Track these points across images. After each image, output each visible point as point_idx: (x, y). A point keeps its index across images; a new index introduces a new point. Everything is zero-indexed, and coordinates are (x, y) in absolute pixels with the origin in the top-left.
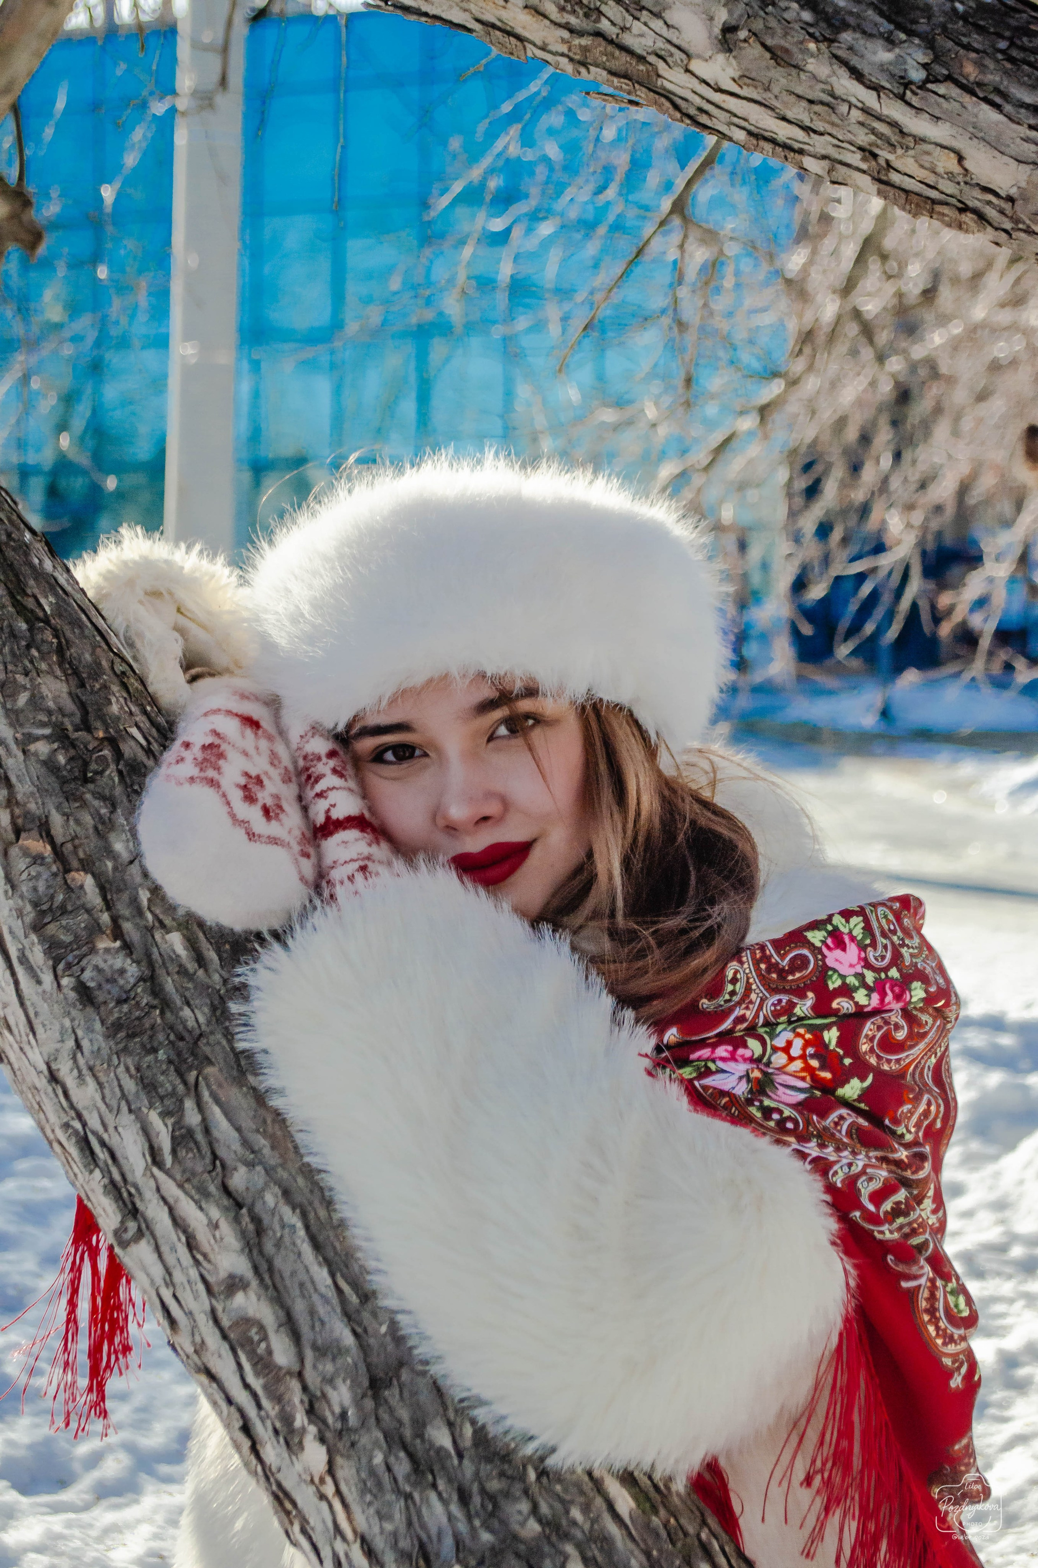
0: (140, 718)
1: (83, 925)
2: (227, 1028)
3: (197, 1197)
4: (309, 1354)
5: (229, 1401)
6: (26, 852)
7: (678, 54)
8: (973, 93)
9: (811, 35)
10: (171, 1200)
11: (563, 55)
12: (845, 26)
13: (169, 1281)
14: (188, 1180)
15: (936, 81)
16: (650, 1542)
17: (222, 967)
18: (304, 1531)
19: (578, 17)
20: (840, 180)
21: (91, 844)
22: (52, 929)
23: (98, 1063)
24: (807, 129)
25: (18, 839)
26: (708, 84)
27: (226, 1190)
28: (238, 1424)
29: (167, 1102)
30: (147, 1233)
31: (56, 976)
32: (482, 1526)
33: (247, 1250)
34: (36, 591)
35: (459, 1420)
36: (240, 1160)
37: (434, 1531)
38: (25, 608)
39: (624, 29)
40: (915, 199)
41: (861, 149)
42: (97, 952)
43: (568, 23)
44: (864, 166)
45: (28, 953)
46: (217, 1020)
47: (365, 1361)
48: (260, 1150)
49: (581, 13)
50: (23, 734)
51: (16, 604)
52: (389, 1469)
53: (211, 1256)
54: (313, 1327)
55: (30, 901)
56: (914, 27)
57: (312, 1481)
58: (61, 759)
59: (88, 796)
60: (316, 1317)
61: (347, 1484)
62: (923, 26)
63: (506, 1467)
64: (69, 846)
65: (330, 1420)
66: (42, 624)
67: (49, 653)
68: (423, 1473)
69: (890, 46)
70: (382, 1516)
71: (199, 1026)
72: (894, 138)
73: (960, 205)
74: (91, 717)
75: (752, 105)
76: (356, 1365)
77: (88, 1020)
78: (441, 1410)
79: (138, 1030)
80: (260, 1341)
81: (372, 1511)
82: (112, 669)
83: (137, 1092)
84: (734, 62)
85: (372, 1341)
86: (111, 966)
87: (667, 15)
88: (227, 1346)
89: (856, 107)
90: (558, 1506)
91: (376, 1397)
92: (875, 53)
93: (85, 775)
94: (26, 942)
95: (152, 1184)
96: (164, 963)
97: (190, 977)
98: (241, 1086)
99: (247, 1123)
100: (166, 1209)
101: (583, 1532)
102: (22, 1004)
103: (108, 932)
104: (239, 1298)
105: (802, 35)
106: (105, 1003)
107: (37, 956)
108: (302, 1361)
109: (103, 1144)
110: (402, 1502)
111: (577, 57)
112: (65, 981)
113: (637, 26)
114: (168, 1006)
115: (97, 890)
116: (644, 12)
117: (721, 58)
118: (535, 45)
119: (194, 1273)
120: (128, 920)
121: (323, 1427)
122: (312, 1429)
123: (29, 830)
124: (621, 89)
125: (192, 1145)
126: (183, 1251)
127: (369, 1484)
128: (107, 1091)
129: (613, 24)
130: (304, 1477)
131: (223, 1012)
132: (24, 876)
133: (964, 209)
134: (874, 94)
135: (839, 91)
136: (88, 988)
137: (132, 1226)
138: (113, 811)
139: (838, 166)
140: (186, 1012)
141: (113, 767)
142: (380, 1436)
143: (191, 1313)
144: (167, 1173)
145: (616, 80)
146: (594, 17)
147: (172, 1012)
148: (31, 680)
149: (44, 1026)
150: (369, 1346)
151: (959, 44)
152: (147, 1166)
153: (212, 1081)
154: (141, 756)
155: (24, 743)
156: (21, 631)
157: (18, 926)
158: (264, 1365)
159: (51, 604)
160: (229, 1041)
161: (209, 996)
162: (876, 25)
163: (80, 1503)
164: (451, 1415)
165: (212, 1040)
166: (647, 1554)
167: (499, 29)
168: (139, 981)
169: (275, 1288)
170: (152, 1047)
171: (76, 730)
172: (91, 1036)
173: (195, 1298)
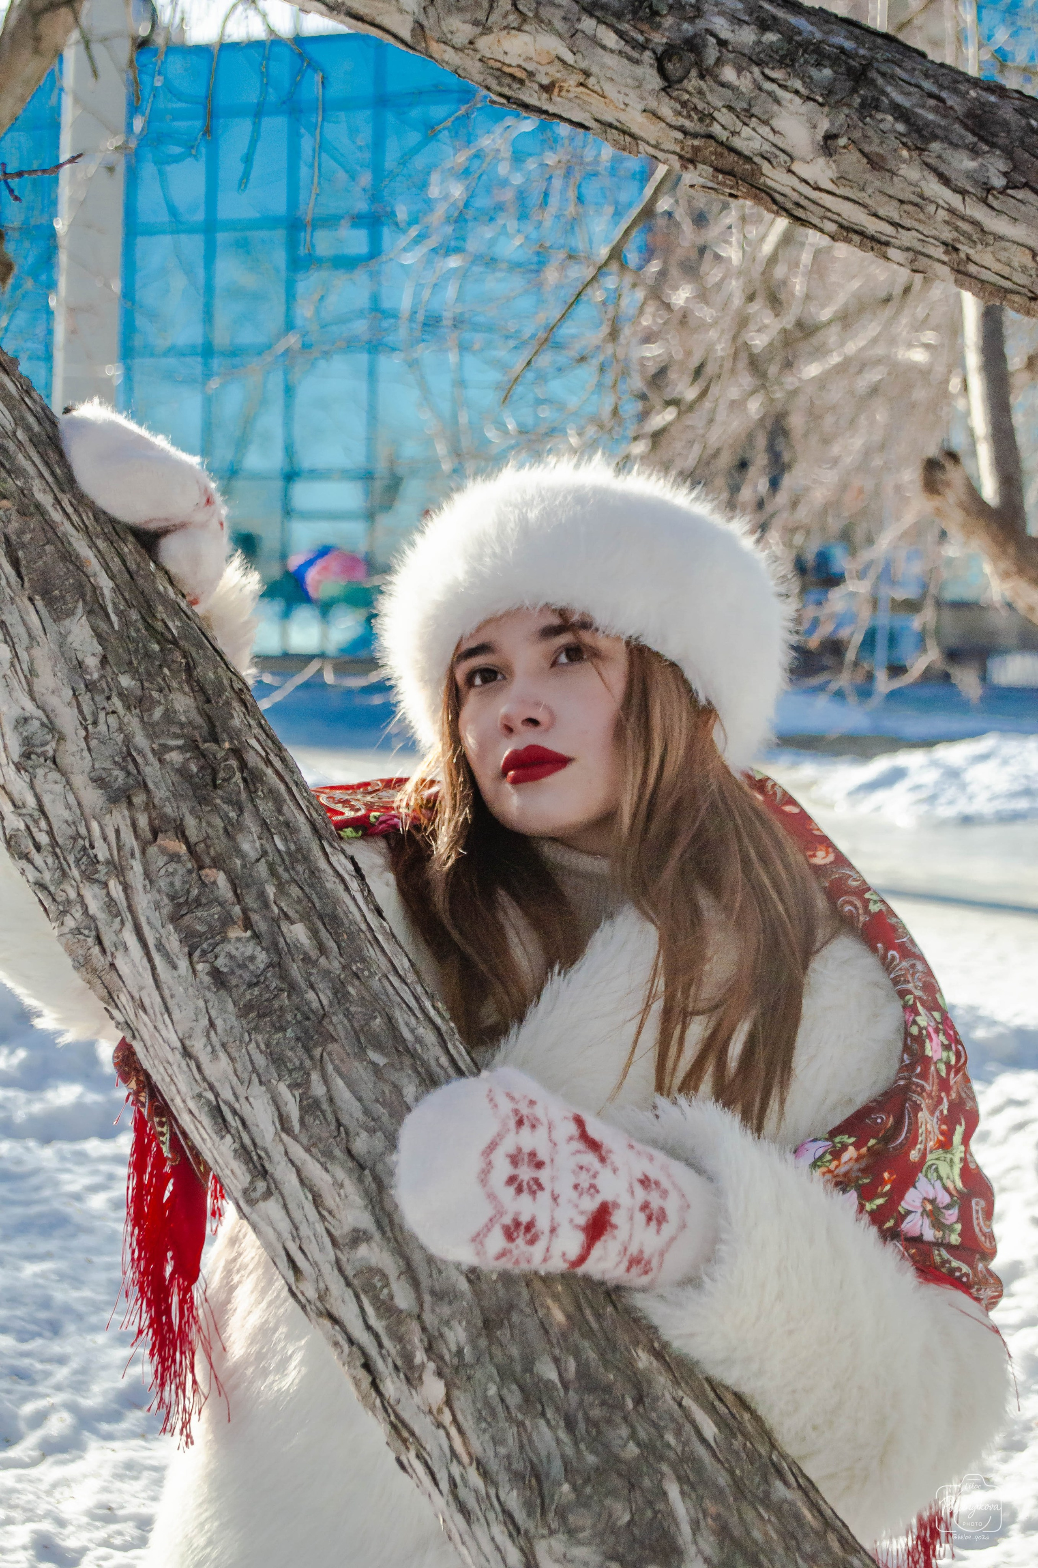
0: (257, 731)
1: (216, 917)
2: (347, 1009)
3: (323, 1160)
4: (427, 1298)
5: (351, 1341)
6: (163, 851)
7: (783, 157)
9: (904, 144)
10: (298, 1163)
11: (674, 153)
12: (935, 137)
13: (296, 1235)
14: (314, 1145)
15: (1015, 187)
16: (733, 1462)
17: (341, 954)
18: (418, 1456)
19: (692, 121)
20: (921, 269)
21: (220, 845)
22: (187, 920)
23: (231, 1040)
24: (896, 225)
25: (155, 838)
26: (806, 182)
27: (349, 1152)
28: (359, 1362)
29: (295, 1075)
30: (276, 1193)
31: (191, 963)
32: (587, 1448)
33: (370, 1207)
34: (165, 616)
35: (563, 1357)
36: (361, 1127)
37: (543, 1454)
38: (156, 631)
39: (734, 133)
40: (989, 288)
41: (945, 244)
42: (229, 941)
43: (682, 126)
44: (945, 258)
45: (164, 941)
46: (339, 1002)
47: (479, 1304)
48: (379, 1118)
49: (696, 118)
50: (160, 745)
51: (149, 627)
52: (502, 1400)
53: (336, 1212)
54: (431, 1276)
55: (167, 895)
56: (995, 139)
57: (430, 1412)
58: (194, 769)
59: (218, 801)
60: (433, 1266)
61: (463, 1414)
62: (1002, 139)
63: (607, 1397)
64: (202, 845)
65: (447, 1357)
66: (171, 646)
67: (179, 671)
68: (533, 1402)
69: (974, 156)
70: (496, 1442)
71: (323, 1008)
72: (976, 236)
73: (1030, 295)
74: (219, 730)
75: (846, 202)
76: (470, 1307)
77: (221, 1002)
78: (547, 1348)
79: (268, 1011)
80: (382, 1288)
81: (487, 1436)
82: (232, 686)
83: (267, 1066)
84: (834, 166)
85: (485, 1287)
86: (243, 954)
87: (774, 123)
88: (350, 1292)
89: (943, 208)
90: (653, 1431)
91: (488, 1336)
92: (961, 161)
93: (214, 782)
94: (163, 932)
95: (281, 1148)
96: (289, 950)
97: (314, 963)
98: (362, 1061)
99: (368, 1094)
100: (294, 1170)
101: (677, 1454)
102: (158, 987)
103: (240, 923)
104: (363, 1250)
105: (896, 144)
106: (237, 986)
107: (173, 943)
108: (421, 1305)
109: (235, 1112)
110: (515, 1429)
111: (688, 156)
112: (200, 967)
113: (746, 131)
114: (294, 989)
115: (229, 885)
116: (754, 119)
117: (821, 161)
118: (648, 143)
119: (320, 1228)
120: (255, 911)
121: (441, 1364)
122: (431, 1366)
123: (166, 831)
124: (723, 184)
125: (319, 1113)
126: (310, 1208)
127: (484, 1413)
128: (238, 1066)
129: (725, 128)
130: (422, 1407)
131: (344, 995)
132: (163, 871)
134: (960, 197)
135: (928, 193)
136: (222, 973)
138: (241, 813)
139: (920, 257)
140: (311, 995)
141: (238, 775)
142: (494, 1371)
143: (316, 1263)
144: (295, 1138)
145: (720, 177)
146: (708, 121)
147: (297, 994)
148: (165, 696)
149: (179, 1006)
150: (481, 1290)
151: (1034, 155)
152: (276, 1133)
153: (335, 1056)
154: (262, 765)
155: (160, 754)
156: (154, 652)
157: (155, 917)
158: (386, 1308)
159: (177, 627)
160: (349, 1020)
161: (331, 980)
162: (961, 137)
163: (27, 1460)
164: (557, 1351)
165: (334, 1019)
166: (731, 1472)
167: (616, 128)
168: (268, 967)
169: (396, 1241)
170: (281, 1026)
171: (205, 741)
172: (224, 1016)
173: (321, 1250)
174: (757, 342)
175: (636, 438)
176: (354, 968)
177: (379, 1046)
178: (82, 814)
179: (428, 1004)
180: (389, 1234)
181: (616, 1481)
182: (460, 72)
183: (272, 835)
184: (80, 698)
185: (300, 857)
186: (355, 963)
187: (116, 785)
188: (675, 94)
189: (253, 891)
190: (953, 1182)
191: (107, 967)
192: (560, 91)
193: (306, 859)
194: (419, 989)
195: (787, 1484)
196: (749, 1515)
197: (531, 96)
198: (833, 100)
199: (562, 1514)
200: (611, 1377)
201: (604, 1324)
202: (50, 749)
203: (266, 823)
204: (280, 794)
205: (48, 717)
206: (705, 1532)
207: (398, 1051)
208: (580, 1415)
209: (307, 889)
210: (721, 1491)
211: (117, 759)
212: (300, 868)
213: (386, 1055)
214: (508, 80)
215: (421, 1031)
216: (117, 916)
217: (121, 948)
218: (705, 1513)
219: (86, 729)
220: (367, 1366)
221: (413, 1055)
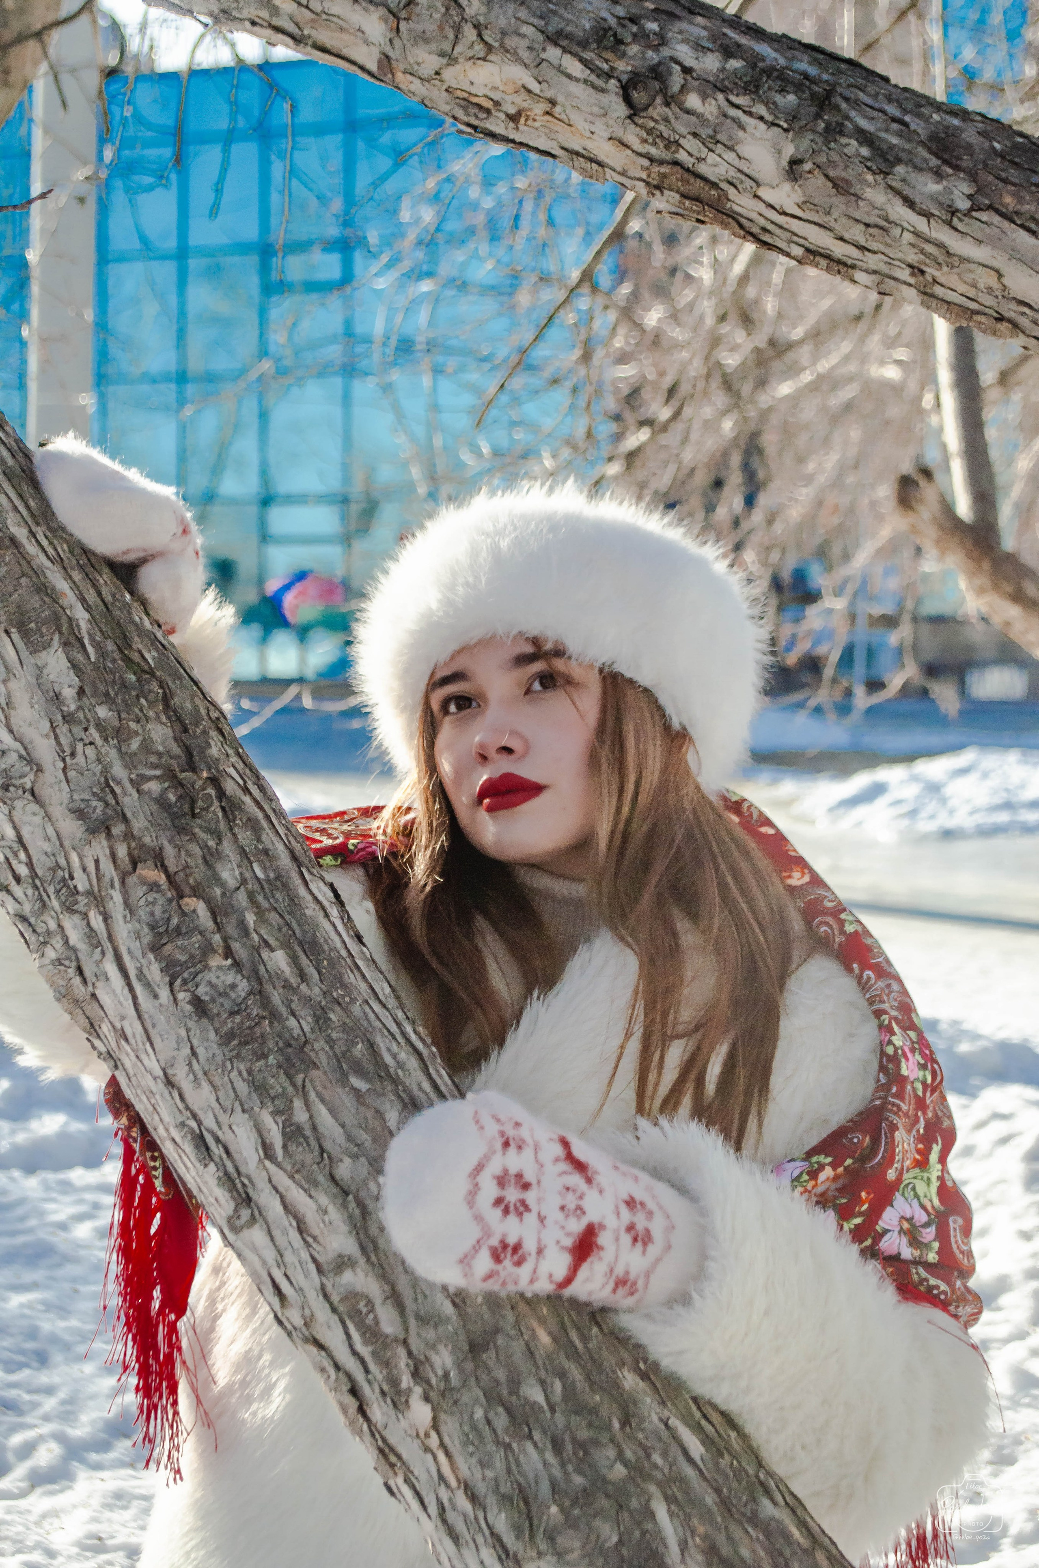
0: (234, 759)
1: (197, 945)
2: (329, 1035)
3: (306, 1186)
4: (412, 1322)
5: (337, 1367)
6: (143, 881)
7: (748, 183)
8: (1013, 221)
9: (869, 168)
10: (281, 1190)
11: (641, 180)
12: (899, 161)
13: (281, 1262)
14: (298, 1171)
15: (980, 209)
16: (721, 1481)
17: (321, 981)
18: (406, 1481)
19: (658, 148)
20: (887, 291)
21: (199, 872)
22: (168, 949)
23: (213, 1068)
24: (862, 248)
25: (135, 869)
26: (773, 208)
27: (333, 1178)
28: (345, 1388)
29: (277, 1102)
30: (260, 1220)
31: (172, 991)
32: (575, 1470)
33: (354, 1232)
34: (141, 647)
35: (549, 1381)
36: (344, 1153)
37: (531, 1476)
38: (132, 661)
39: (700, 160)
40: (956, 309)
41: (910, 266)
42: (210, 969)
43: (648, 153)
44: (912, 280)
45: (145, 970)
46: (320, 1030)
47: (464, 1326)
48: (363, 1143)
49: (662, 145)
50: (138, 775)
51: (126, 658)
52: (489, 1422)
53: (320, 1239)
54: (416, 1300)
55: (148, 925)
56: (958, 162)
57: (418, 1436)
58: (172, 797)
60: (418, 1291)
61: (450, 1437)
62: (966, 162)
63: (594, 1418)
64: (182, 874)
65: (434, 1381)
66: (148, 676)
67: (156, 701)
68: (520, 1425)
69: (938, 179)
70: (483, 1464)
71: (305, 1034)
72: (941, 258)
73: (997, 315)
74: (196, 758)
75: (813, 226)
76: (456, 1330)
77: (203, 1031)
78: (534, 1370)
79: (249, 1039)
80: (369, 1312)
81: (474, 1460)
82: (208, 715)
83: (250, 1093)
84: (799, 190)
85: (470, 1310)
86: (223, 982)
87: (740, 149)
88: (336, 1318)
89: (908, 231)
90: (641, 1453)
91: (474, 1359)
92: (926, 185)
93: (193, 811)
94: (143, 961)
95: (264, 1174)
96: (270, 977)
97: (295, 990)
98: (344, 1087)
99: (350, 1119)
100: (278, 1197)
101: (664, 1474)
102: (140, 1017)
103: (220, 951)
104: (348, 1277)
105: (861, 168)
106: (218, 1014)
107: (154, 972)
108: (407, 1330)
109: (218, 1140)
110: (502, 1452)
111: (655, 182)
112: (181, 996)
113: (712, 158)
114: (275, 1017)
115: (208, 914)
116: (719, 145)
117: (787, 186)
118: (614, 170)
119: (305, 1255)
120: (236, 940)
121: (427, 1388)
122: (418, 1390)
123: (145, 861)
124: (691, 210)
125: (302, 1140)
126: (294, 1235)
127: (471, 1436)
128: (221, 1094)
129: (691, 155)
130: (409, 1432)
131: (325, 1021)
132: (142, 902)
133: (1001, 319)
134: (924, 220)
135: (892, 216)
136: (203, 1001)
137: (245, 1213)
138: (220, 842)
139: (887, 280)
140: (292, 1022)
141: (216, 804)
142: (480, 1394)
143: (301, 1289)
144: (279, 1165)
145: (687, 202)
146: (673, 149)
147: (279, 1021)
148: (142, 726)
149: (161, 1036)
150: (466, 1314)
151: (998, 178)
152: (260, 1160)
153: (317, 1083)
154: (240, 794)
155: (138, 783)
156: (131, 683)
157: (136, 946)
158: (372, 1334)
159: (154, 658)
160: (331, 1047)
161: (312, 1006)
162: (926, 160)
163: (16, 1491)
164: (543, 1374)
165: (317, 1046)
166: (718, 1491)
167: (583, 156)
168: (249, 995)
169: (381, 1265)
170: (263, 1053)
171: (183, 771)
172: (206, 1044)
173: (306, 1276)
174: (730, 361)
175: (610, 459)
176: (335, 994)
177: (361, 1072)
178: (62, 845)
179: (409, 1029)
180: (374, 1258)
181: (604, 1503)
182: (426, 102)
183: (251, 863)
184: (58, 730)
185: (279, 884)
186: (336, 989)
187: (95, 816)
188: (640, 121)
189: (233, 919)
190: (931, 1200)
191: (88, 997)
192: (526, 120)
193: (285, 886)
194: (400, 1015)
195: (775, 1503)
196: (737, 1533)
197: (497, 125)
198: (797, 125)
199: (551, 1537)
200: (598, 1398)
201: (590, 1345)
202: (28, 782)
203: (244, 850)
204: (257, 821)
205: (25, 748)
206: (693, 1550)
207: (380, 1076)
208: (567, 1437)
209: (287, 917)
210: (709, 1511)
211: (95, 790)
212: (278, 895)
213: (369, 1080)
214: (475, 110)
215: (403, 1056)
216: (97, 947)
217: (102, 978)
218: (693, 1532)
219: (64, 760)
220: (354, 1391)
221: (395, 1081)
